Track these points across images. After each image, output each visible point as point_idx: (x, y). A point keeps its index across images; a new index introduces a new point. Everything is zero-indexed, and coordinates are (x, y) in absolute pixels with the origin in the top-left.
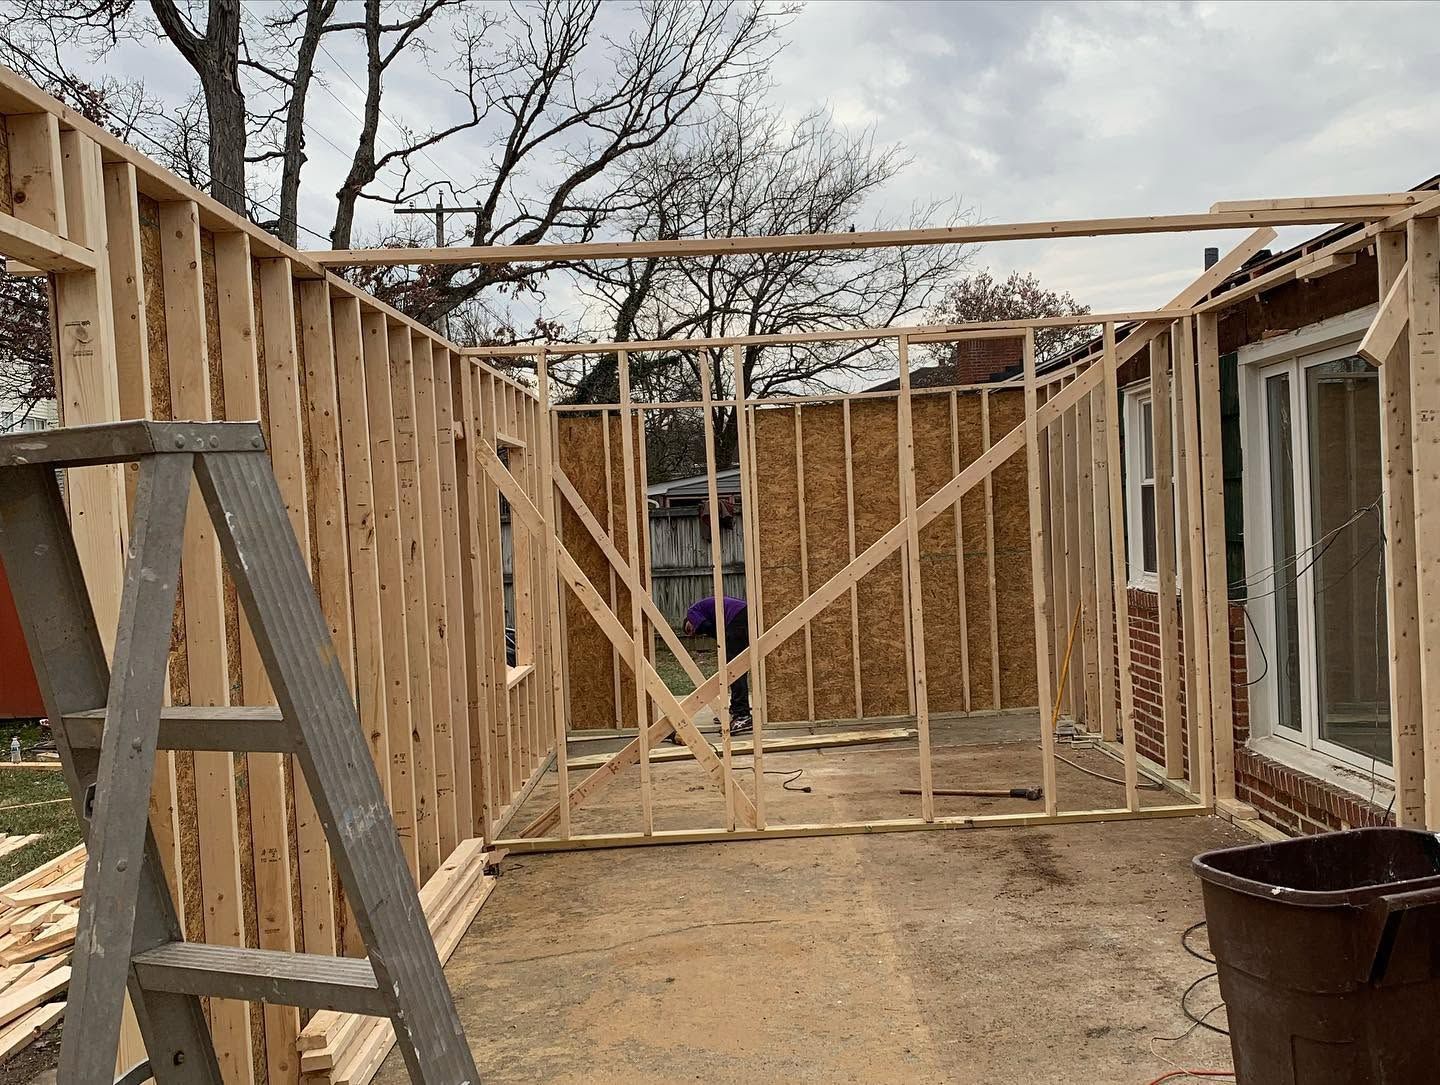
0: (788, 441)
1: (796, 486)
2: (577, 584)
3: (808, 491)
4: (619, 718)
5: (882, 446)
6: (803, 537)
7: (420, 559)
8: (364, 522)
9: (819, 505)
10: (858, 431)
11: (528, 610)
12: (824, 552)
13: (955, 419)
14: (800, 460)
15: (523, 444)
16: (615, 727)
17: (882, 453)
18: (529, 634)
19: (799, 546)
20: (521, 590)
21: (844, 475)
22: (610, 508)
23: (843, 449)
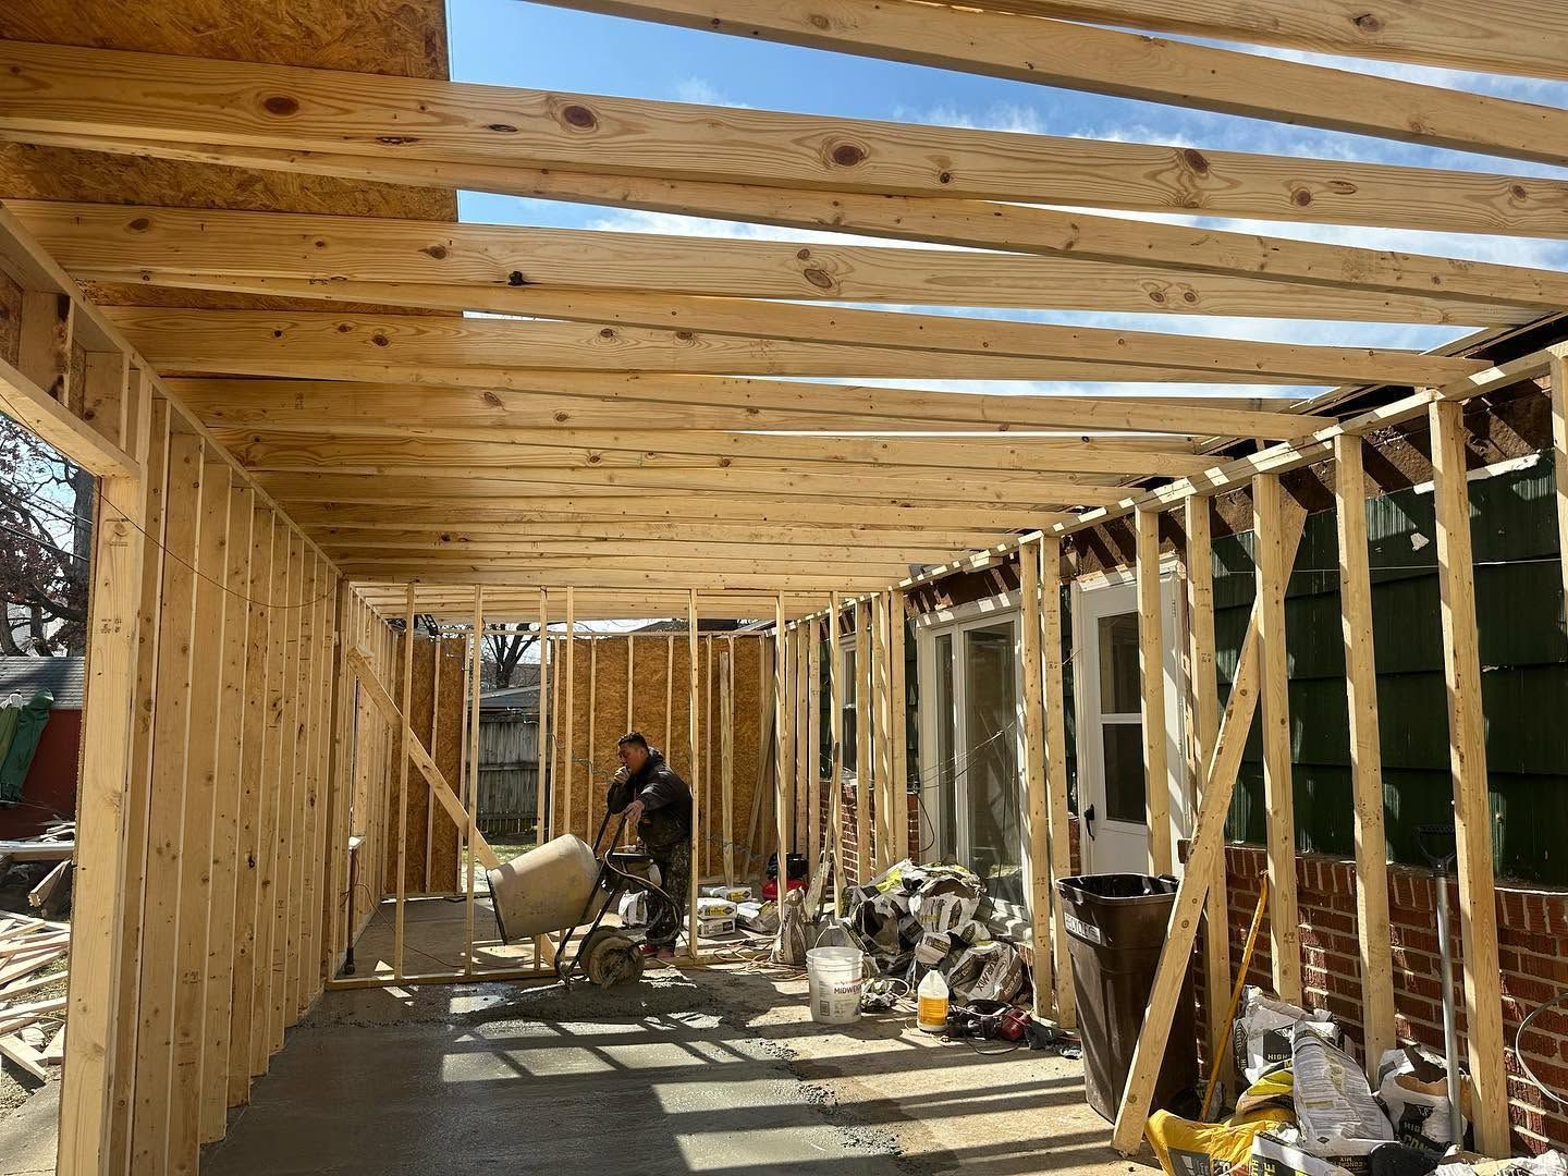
0: (585, 664)
1: (589, 700)
2: (424, 766)
3: (598, 703)
4: (428, 883)
5: (656, 672)
6: (592, 739)
7: (306, 739)
8: (275, 705)
9: (606, 714)
10: (639, 659)
11: (365, 790)
12: (607, 751)
13: (710, 655)
14: (593, 679)
15: (373, 655)
16: (424, 891)
17: (656, 678)
18: (364, 810)
19: (588, 746)
20: (360, 773)
21: (626, 693)
22: (436, 710)
23: (627, 673)
